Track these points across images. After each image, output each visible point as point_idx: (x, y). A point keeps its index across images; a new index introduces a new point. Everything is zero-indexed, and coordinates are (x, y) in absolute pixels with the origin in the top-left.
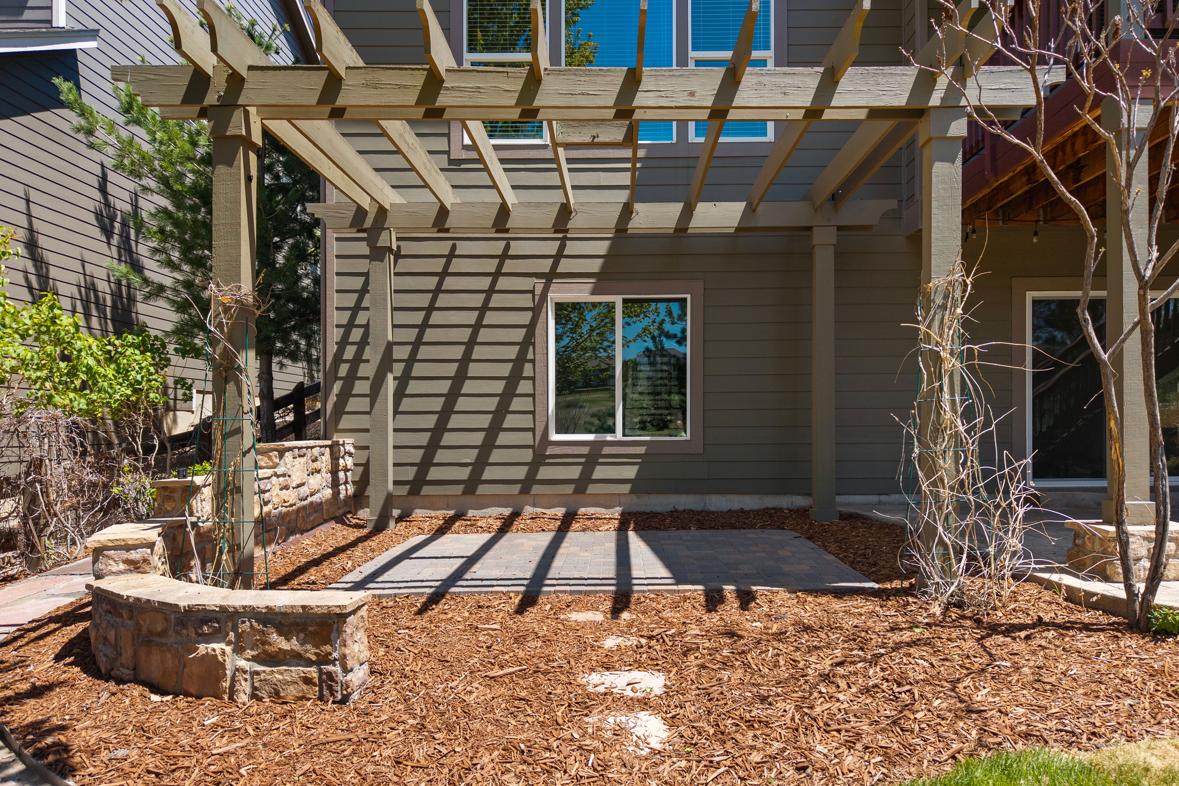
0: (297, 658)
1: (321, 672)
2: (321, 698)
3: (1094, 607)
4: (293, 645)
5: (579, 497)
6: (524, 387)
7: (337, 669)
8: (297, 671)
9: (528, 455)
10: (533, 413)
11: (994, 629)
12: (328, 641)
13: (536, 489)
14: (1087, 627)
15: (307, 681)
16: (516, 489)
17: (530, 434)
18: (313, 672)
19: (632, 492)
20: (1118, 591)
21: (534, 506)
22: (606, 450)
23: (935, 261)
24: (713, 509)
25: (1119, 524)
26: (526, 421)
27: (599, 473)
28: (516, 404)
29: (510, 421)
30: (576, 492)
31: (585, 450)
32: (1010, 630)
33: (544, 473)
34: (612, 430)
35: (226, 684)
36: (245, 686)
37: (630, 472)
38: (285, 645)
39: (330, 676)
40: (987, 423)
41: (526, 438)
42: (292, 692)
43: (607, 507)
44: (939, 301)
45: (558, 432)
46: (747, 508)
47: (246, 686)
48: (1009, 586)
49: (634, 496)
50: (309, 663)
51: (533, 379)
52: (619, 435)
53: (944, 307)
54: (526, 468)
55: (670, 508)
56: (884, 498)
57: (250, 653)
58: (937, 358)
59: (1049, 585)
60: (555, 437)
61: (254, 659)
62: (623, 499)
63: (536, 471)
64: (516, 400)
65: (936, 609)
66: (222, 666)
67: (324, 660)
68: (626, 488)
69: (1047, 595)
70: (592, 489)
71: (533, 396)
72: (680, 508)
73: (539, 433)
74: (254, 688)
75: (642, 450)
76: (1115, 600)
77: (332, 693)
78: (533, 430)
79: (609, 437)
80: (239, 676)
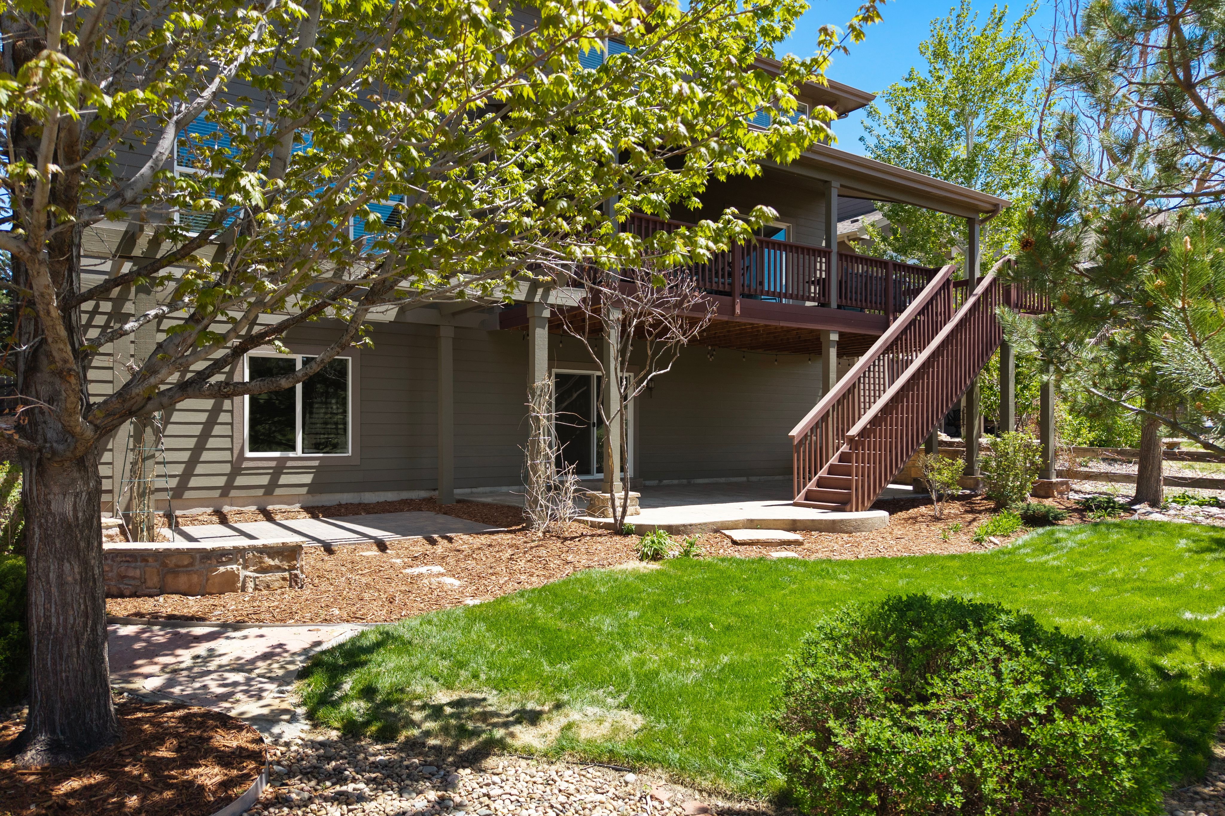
0: (278, 569)
1: (291, 574)
2: (291, 586)
3: (601, 528)
4: (277, 562)
5: (268, 498)
6: (224, 417)
7: (298, 572)
8: (279, 575)
9: (227, 468)
10: (231, 437)
11: (566, 539)
12: (295, 559)
13: (233, 493)
14: (600, 535)
15: (284, 579)
16: (217, 493)
17: (229, 453)
18: (286, 575)
19: (308, 492)
20: (612, 520)
21: (231, 505)
22: (289, 464)
23: (537, 374)
24: (366, 502)
25: (611, 492)
26: (226, 443)
27: (284, 480)
28: (217, 430)
29: (212, 443)
30: (265, 494)
31: (273, 464)
32: (572, 539)
33: (240, 481)
34: (293, 448)
35: (240, 585)
36: (250, 585)
37: (307, 479)
38: (272, 563)
39: (296, 576)
40: (558, 450)
41: (227, 456)
42: (277, 585)
43: (289, 504)
44: (538, 393)
45: (251, 451)
46: (389, 500)
47: (252, 585)
48: (568, 523)
49: (310, 496)
50: (285, 570)
51: (231, 412)
52: (299, 452)
53: (540, 396)
54: (225, 478)
55: (335, 503)
56: (474, 490)
57: (252, 568)
58: (537, 419)
59: (583, 522)
60: (248, 454)
61: (255, 571)
62: (301, 498)
63: (234, 480)
64: (217, 427)
65: (540, 534)
66: (238, 576)
67: (294, 568)
68: (304, 490)
69: (582, 525)
70: (278, 491)
71: (232, 424)
72: (343, 502)
73: (236, 452)
74: (256, 585)
75: (316, 463)
76: (610, 524)
77: (297, 584)
78: (231, 450)
79: (291, 454)
80: (248, 580)
